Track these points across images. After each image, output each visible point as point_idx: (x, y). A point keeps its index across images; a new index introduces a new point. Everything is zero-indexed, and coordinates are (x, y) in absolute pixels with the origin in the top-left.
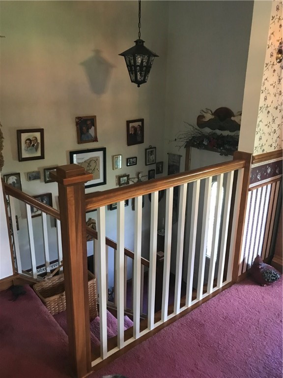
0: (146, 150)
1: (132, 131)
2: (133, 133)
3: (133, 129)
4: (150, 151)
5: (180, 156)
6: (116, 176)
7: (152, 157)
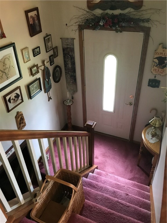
0: (44, 38)
1: (31, 22)
2: (32, 23)
3: (31, 19)
4: (47, 39)
5: (73, 39)
6: (28, 68)
7: (49, 44)
